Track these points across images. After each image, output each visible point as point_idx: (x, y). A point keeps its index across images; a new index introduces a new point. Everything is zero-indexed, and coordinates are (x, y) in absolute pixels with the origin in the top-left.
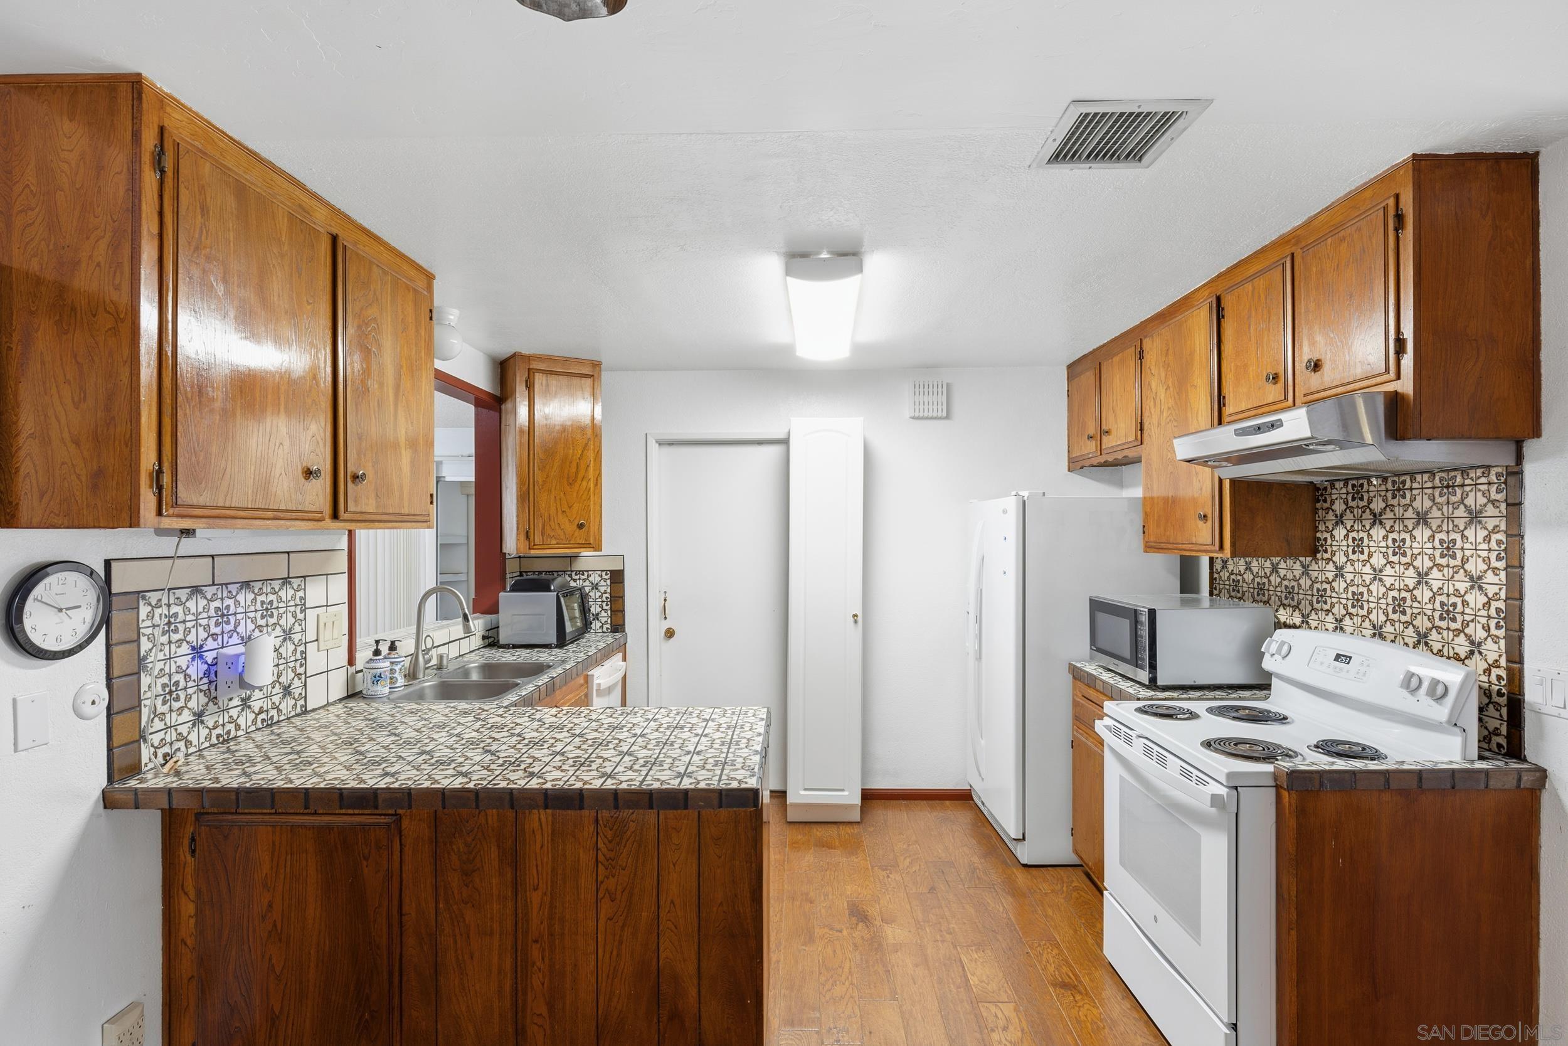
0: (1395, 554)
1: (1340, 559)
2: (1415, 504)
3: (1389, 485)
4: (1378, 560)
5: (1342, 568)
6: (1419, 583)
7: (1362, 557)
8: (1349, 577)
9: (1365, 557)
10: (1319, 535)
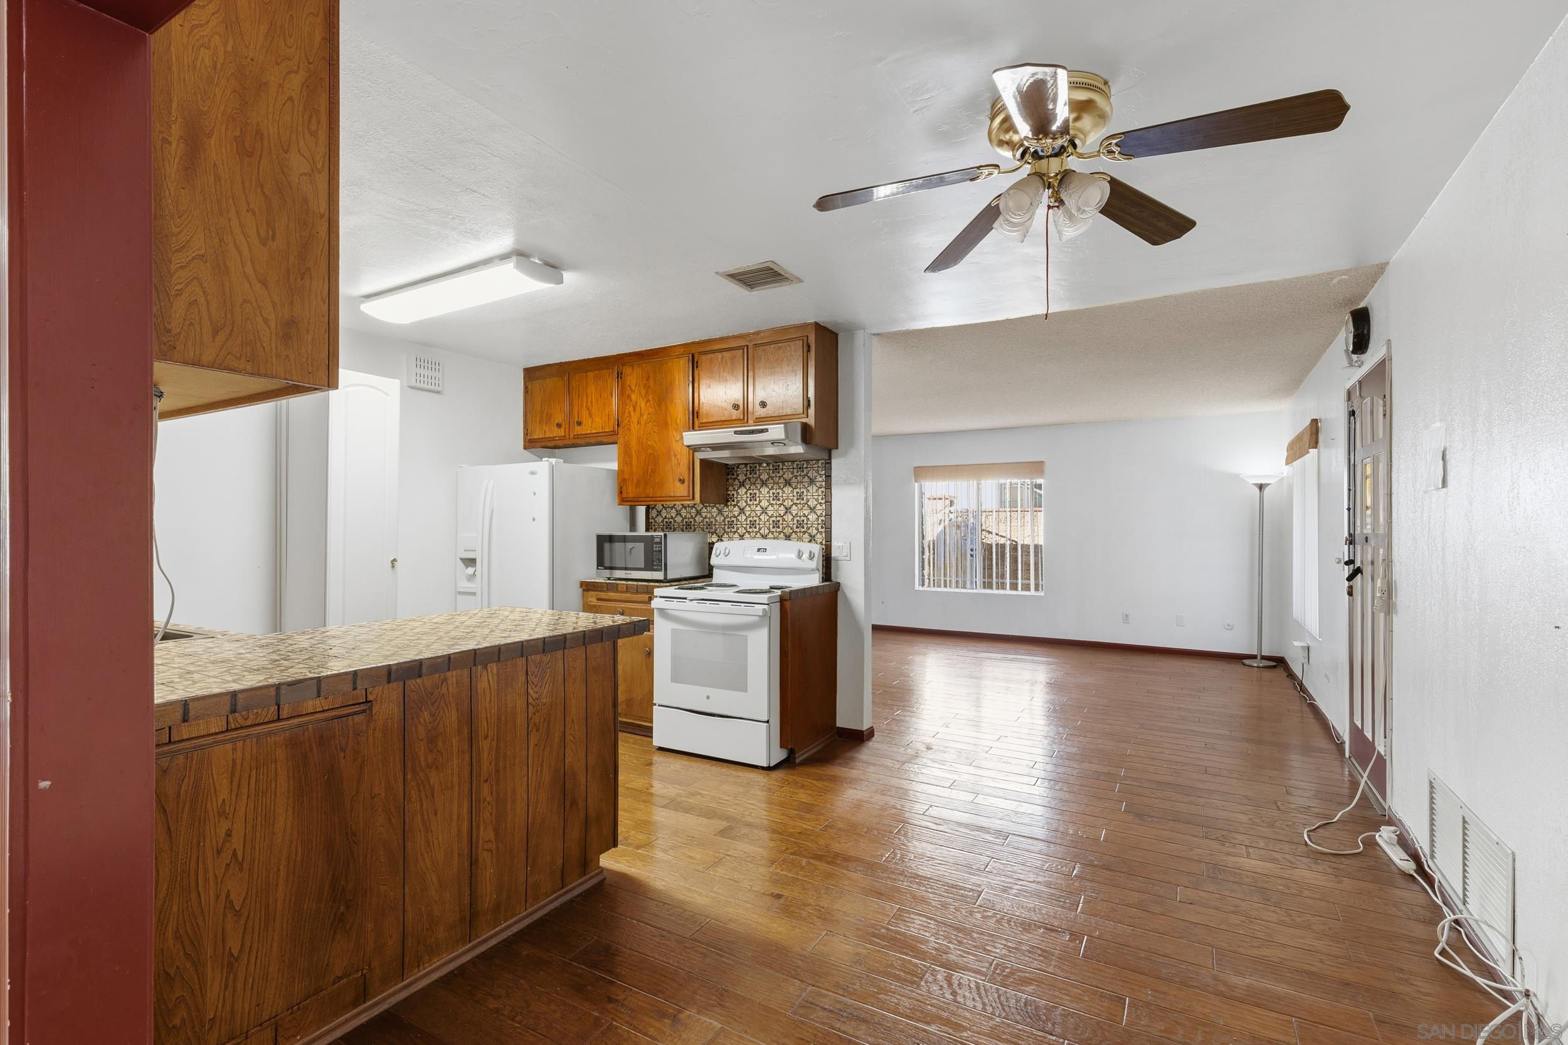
0: (773, 500)
1: (742, 504)
2: (784, 476)
3: (771, 467)
4: (764, 504)
5: (743, 509)
6: (786, 512)
7: (755, 503)
8: (748, 513)
9: (757, 502)
10: (729, 492)
